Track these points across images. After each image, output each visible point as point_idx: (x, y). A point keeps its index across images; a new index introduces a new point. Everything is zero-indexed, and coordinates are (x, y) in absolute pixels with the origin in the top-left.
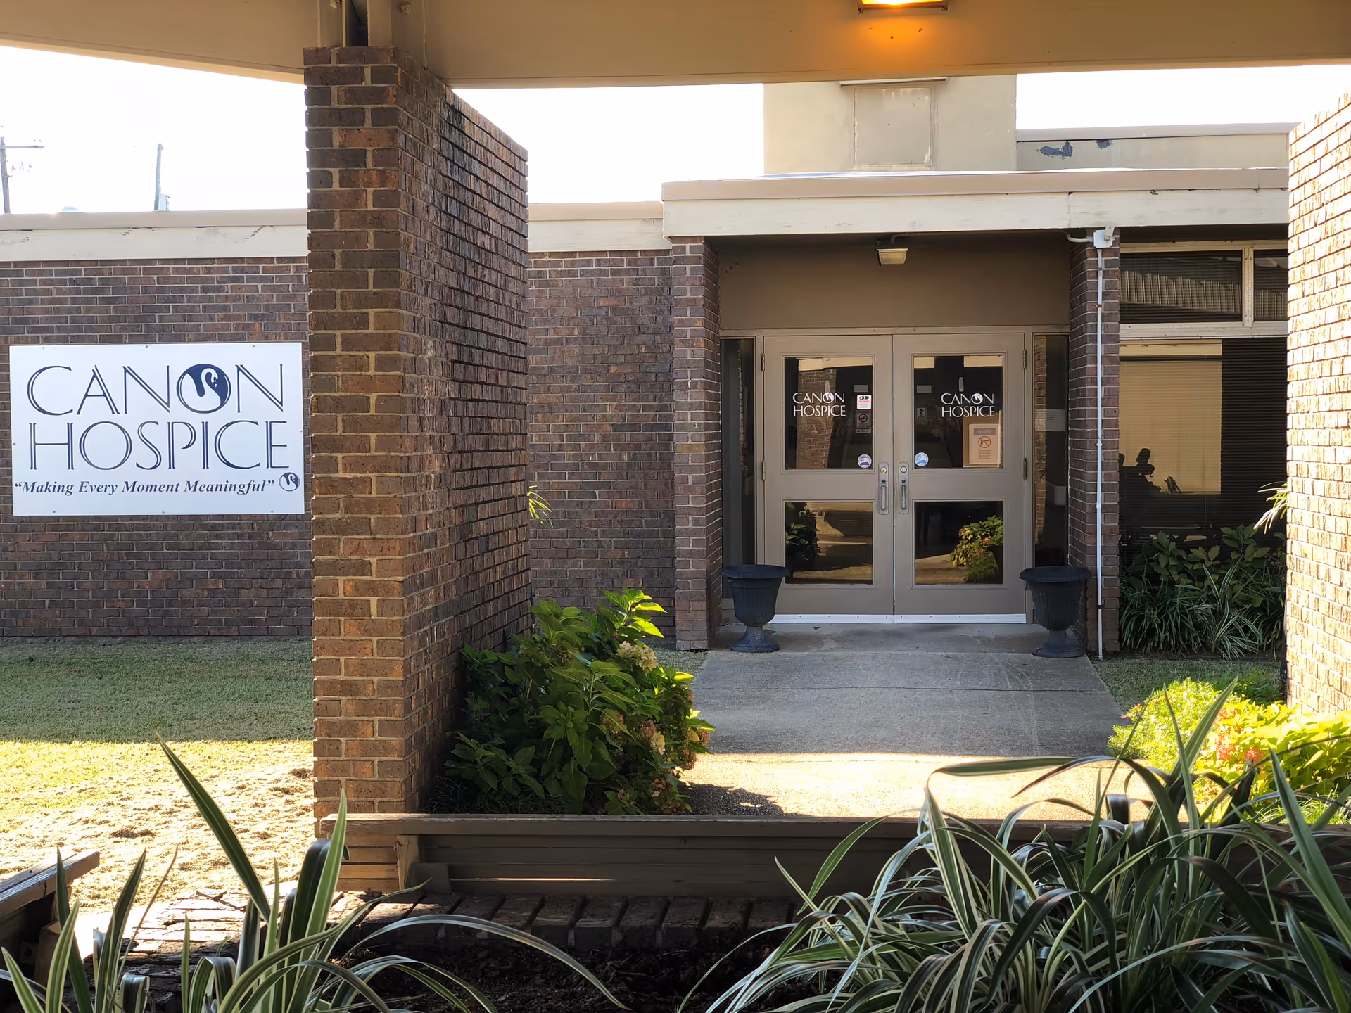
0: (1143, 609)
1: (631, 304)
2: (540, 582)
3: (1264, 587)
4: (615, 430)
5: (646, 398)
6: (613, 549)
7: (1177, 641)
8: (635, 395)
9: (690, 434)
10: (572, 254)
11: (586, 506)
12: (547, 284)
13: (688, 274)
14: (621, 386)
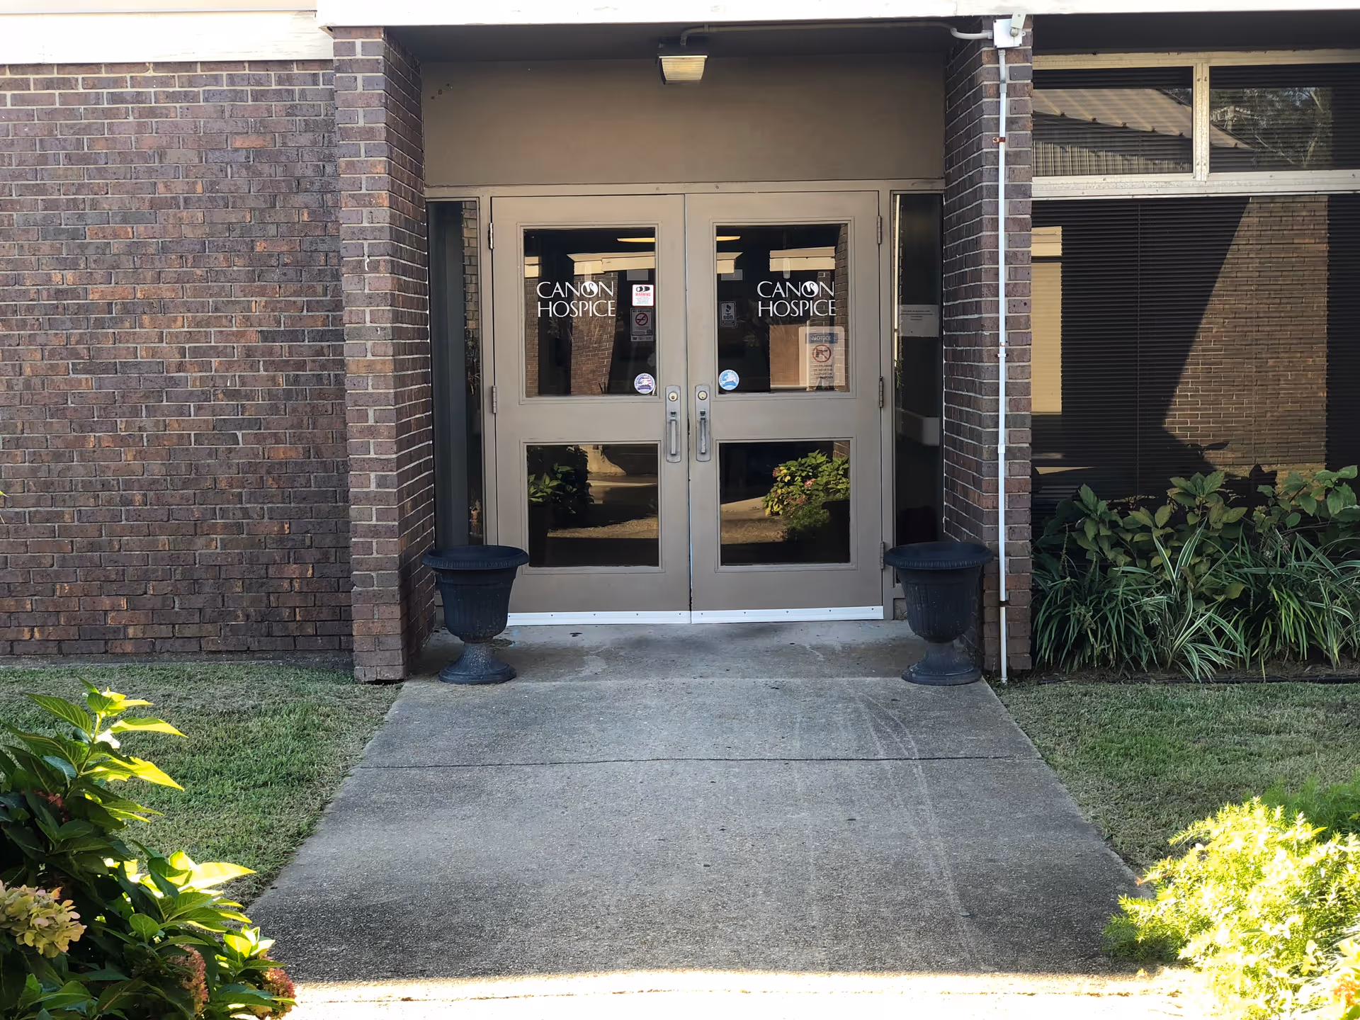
0: (1065, 606)
1: (284, 144)
2: (155, 571)
3: (1239, 566)
4: (265, 339)
5: (311, 291)
6: (266, 520)
7: (1119, 654)
8: (293, 287)
9: (369, 344)
10: (190, 65)
11: (222, 456)
12: (152, 113)
13: (360, 89)
14: (273, 272)
